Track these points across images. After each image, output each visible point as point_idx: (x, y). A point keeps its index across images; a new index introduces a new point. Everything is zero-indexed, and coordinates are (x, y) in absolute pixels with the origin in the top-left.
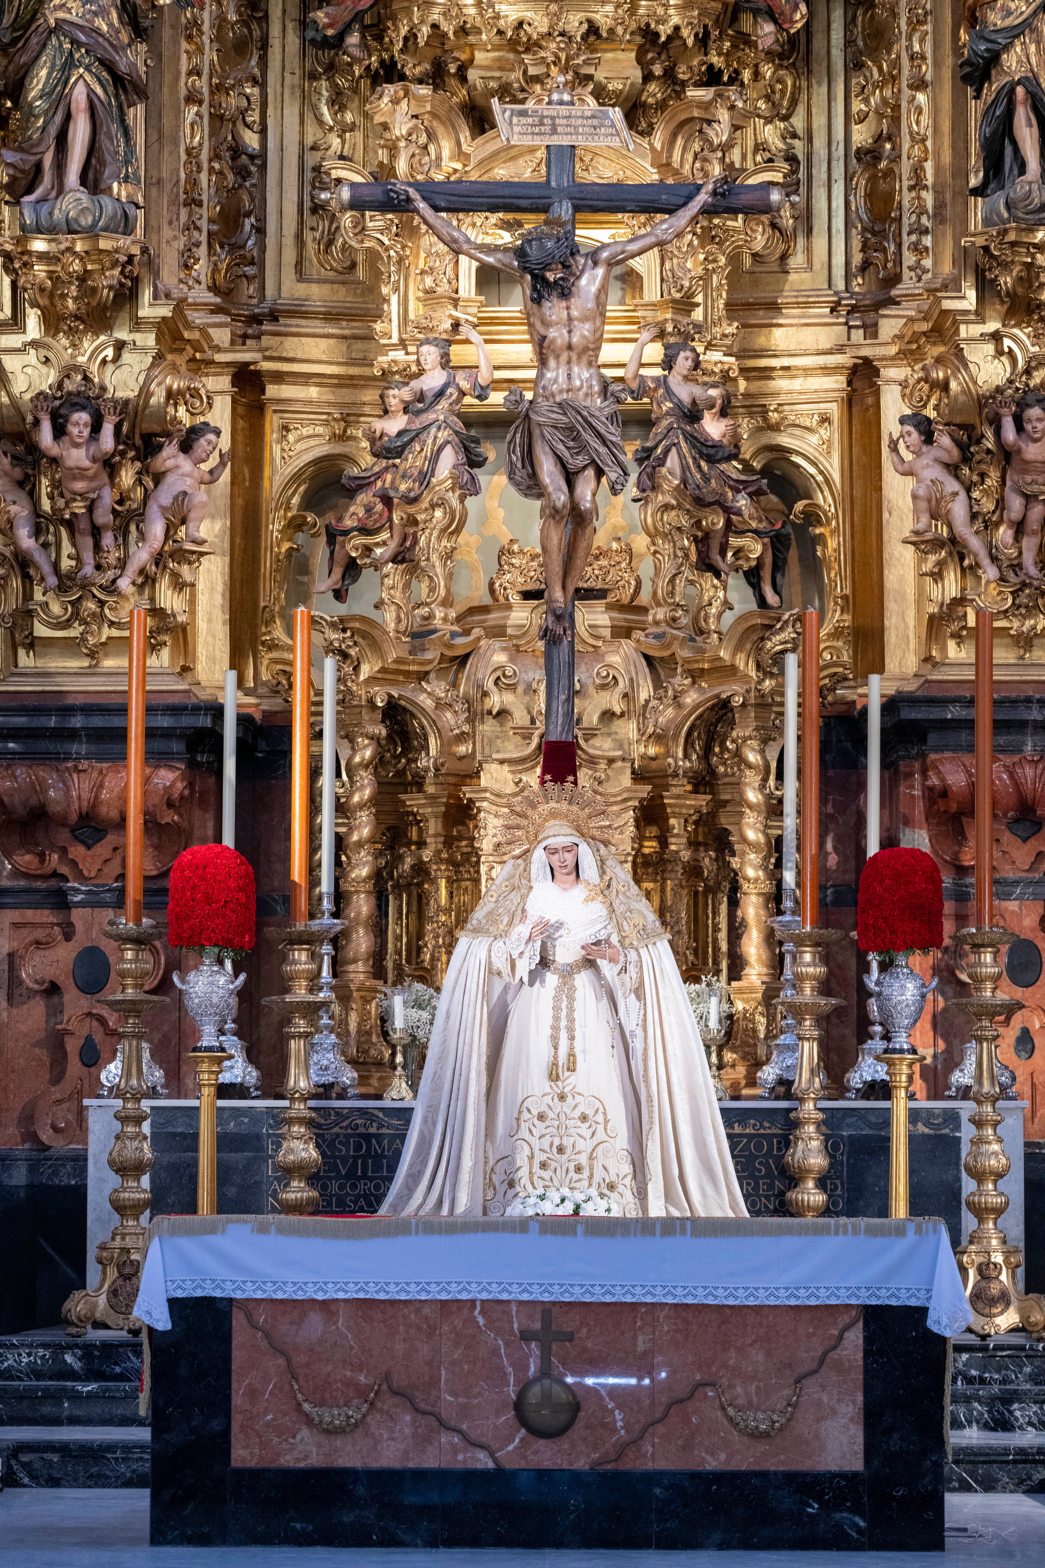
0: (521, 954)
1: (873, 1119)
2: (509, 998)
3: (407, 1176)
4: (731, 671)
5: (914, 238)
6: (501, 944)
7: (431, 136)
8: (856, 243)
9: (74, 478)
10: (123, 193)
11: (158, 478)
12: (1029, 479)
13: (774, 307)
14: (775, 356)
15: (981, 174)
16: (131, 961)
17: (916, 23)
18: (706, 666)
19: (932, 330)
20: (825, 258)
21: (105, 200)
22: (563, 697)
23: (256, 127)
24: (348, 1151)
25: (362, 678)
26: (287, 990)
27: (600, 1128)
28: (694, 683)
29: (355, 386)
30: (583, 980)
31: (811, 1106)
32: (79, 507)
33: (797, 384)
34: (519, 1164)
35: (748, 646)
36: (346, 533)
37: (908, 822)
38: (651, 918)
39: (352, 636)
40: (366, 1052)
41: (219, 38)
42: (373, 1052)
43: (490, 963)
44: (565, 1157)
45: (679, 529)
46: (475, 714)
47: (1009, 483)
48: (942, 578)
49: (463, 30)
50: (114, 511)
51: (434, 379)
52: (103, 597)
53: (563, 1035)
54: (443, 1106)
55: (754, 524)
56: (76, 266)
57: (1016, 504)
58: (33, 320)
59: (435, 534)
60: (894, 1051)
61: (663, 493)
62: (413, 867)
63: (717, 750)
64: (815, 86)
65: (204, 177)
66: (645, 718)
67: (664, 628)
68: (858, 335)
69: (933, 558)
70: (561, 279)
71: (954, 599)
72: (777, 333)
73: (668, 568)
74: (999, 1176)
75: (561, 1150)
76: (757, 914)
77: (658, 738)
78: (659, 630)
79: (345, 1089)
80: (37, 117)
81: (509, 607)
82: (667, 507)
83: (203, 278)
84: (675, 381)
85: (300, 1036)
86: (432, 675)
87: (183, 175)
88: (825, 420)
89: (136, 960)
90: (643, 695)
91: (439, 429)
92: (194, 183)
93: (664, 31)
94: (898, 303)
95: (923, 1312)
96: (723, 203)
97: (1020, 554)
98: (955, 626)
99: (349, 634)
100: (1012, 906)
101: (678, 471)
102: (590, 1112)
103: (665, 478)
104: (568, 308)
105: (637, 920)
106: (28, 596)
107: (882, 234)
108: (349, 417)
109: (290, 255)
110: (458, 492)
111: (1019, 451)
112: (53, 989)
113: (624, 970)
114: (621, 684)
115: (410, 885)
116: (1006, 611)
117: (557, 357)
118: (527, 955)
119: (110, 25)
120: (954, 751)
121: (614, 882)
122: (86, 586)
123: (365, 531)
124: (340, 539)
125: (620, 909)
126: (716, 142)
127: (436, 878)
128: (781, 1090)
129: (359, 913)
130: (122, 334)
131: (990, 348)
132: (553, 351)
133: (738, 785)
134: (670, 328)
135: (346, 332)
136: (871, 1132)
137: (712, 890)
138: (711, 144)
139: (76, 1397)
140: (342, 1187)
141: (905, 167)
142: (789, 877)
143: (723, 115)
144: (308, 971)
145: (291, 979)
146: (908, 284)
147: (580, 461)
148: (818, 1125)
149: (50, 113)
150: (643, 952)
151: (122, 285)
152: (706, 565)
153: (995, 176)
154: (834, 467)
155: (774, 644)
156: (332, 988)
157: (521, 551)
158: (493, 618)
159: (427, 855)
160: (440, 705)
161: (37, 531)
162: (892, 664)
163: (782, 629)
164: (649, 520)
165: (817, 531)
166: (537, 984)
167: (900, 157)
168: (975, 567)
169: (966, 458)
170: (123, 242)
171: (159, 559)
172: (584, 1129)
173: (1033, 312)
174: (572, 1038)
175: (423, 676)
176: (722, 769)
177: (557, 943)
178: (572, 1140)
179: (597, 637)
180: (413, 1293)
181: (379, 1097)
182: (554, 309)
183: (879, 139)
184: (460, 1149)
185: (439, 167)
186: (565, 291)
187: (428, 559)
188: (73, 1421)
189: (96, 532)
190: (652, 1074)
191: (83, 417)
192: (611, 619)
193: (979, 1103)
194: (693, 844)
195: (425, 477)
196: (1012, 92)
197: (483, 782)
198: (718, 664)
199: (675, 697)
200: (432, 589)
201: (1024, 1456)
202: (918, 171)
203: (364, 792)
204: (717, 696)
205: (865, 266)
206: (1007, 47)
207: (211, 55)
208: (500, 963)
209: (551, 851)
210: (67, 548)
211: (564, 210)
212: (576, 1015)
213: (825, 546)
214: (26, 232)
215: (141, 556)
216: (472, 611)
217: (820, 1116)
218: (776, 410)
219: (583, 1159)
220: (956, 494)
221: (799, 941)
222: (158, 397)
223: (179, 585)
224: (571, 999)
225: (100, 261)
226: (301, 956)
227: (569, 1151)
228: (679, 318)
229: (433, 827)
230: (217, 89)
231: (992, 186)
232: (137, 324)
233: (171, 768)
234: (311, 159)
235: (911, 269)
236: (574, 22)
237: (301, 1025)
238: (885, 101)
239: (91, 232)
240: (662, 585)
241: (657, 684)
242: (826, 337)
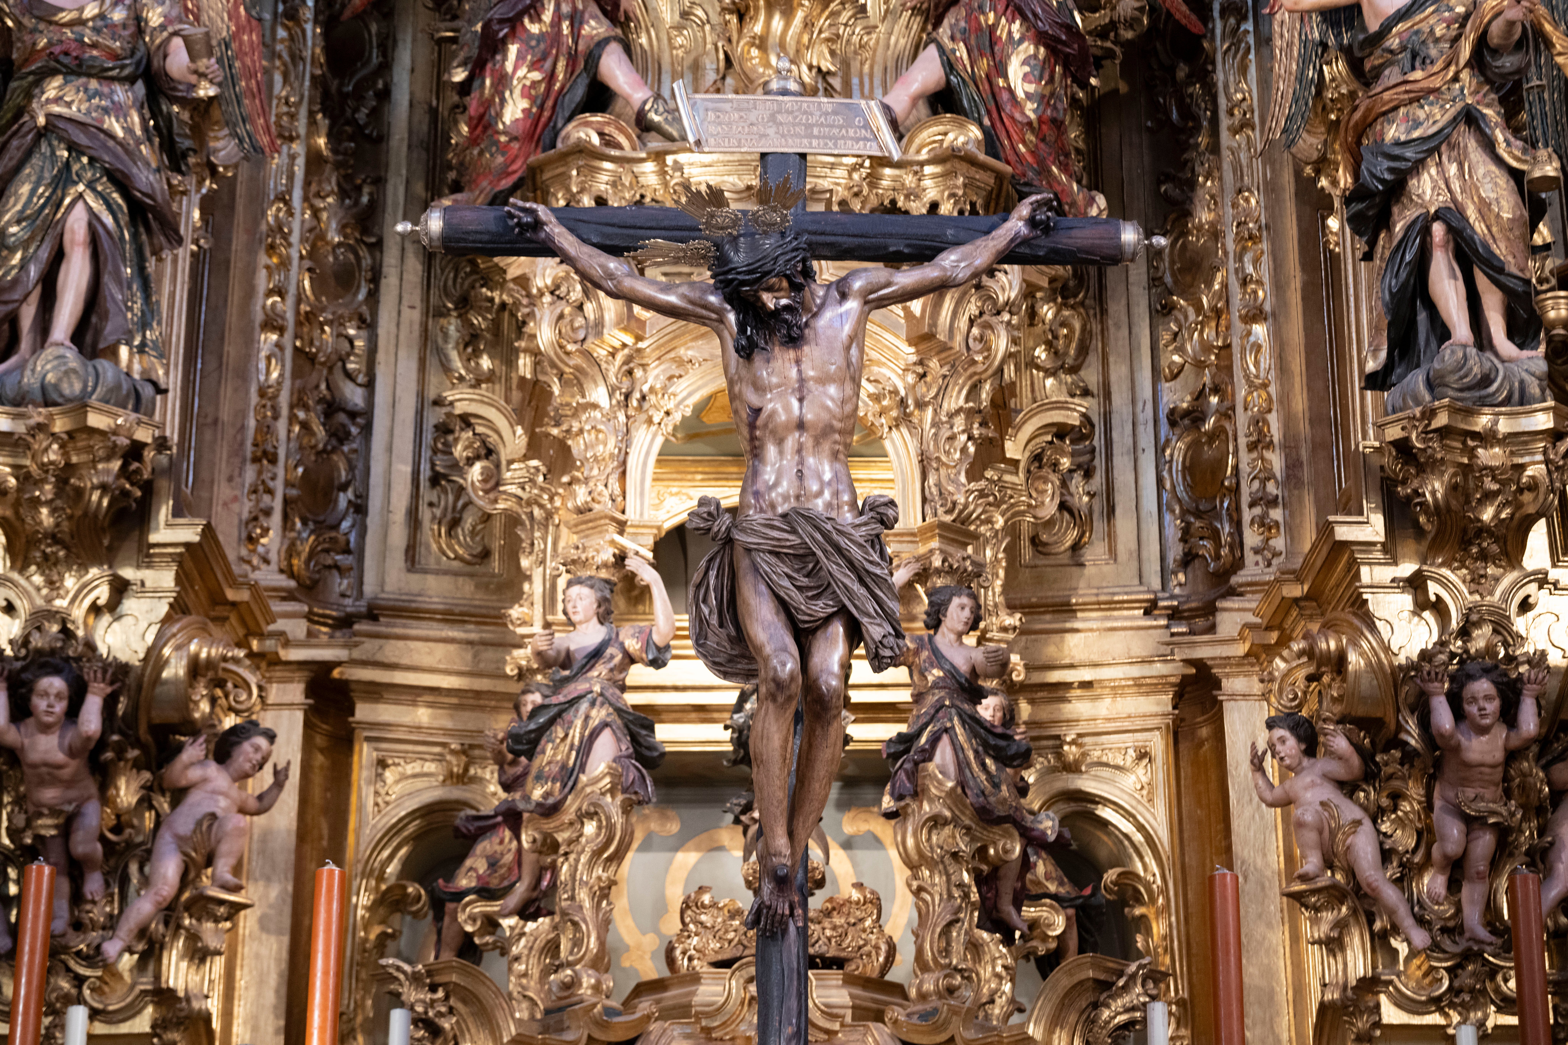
5: (1257, 511)
8: (1174, 531)
9: (42, 782)
10: (136, 367)
12: (1470, 793)
13: (1066, 609)
14: (1072, 666)
15: (1383, 354)
17: (1246, 240)
19: (1307, 597)
20: (1134, 546)
21: (103, 364)
22: (789, 1030)
23: (361, 379)
29: (482, 708)
33: (1102, 706)
35: (1072, 1018)
36: (459, 896)
39: (447, 998)
41: (312, 257)
45: (955, 855)
47: (1438, 803)
48: (1343, 949)
50: (102, 839)
52: (82, 971)
55: (1052, 888)
56: (53, 455)
59: (583, 859)
61: (931, 801)
64: (1112, 330)
65: (282, 426)
67: (934, 1002)
69: (1328, 916)
70: (786, 308)
71: (1362, 981)
72: (1071, 640)
73: (939, 913)
78: (928, 1007)
80: (12, 250)
81: (695, 978)
82: (936, 822)
83: (273, 556)
87: (252, 423)
88: (1143, 755)
91: (593, 704)
92: (265, 429)
94: (1241, 594)
96: (1045, 243)
97: (1459, 910)
98: (1362, 1024)
99: (440, 994)
101: (952, 769)
103: (934, 777)
104: (798, 362)
107: (1210, 514)
108: (474, 751)
109: (398, 536)
110: (620, 797)
111: (1457, 749)
116: (1439, 999)
117: (780, 442)
119: (129, 130)
123: (486, 893)
124: (450, 906)
126: (1001, 299)
130: (127, 573)
131: (1406, 600)
132: (773, 432)
134: (937, 562)
135: (473, 636)
138: (995, 302)
141: (1242, 420)
146: (1253, 570)
147: (821, 608)
151: (125, 494)
153: (1402, 357)
157: (714, 905)
158: (672, 995)
163: (1125, 988)
164: (910, 842)
165: (1138, 911)
167: (1233, 408)
170: (125, 418)
173: (1470, 543)
179: (832, 1017)
183: (1200, 396)
185: (599, 334)
187: (572, 898)
191: (55, 684)
192: (852, 996)
196: (1426, 231)
198: (1024, 1044)
200: (577, 943)
202: (1259, 422)
205: (1188, 560)
206: (1418, 166)
207: (300, 275)
213: (1148, 932)
216: (640, 989)
218: (1073, 742)
220: (1358, 823)
222: (176, 668)
223: (200, 953)
225: (89, 449)
228: (950, 549)
230: (307, 320)
231: (1398, 371)
232: (147, 556)
235: (1257, 551)
238: (1207, 347)
239: (79, 404)
240: (930, 942)
242: (1140, 645)
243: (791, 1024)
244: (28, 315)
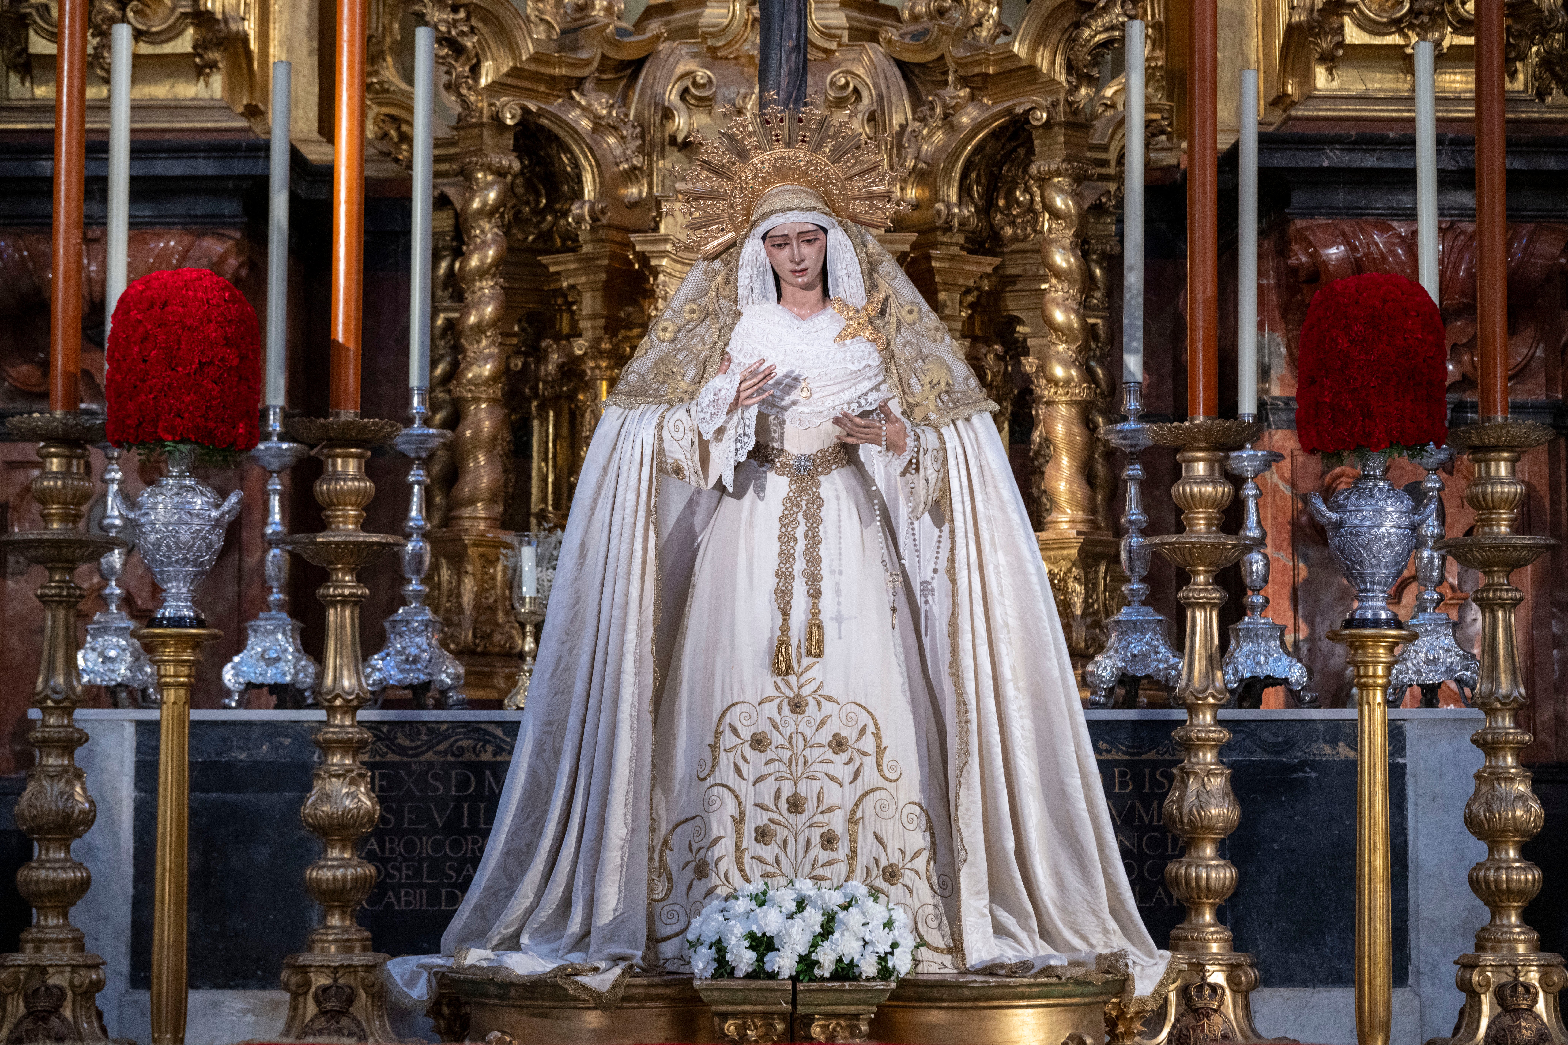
0: (720, 431)
1: (1269, 738)
2: (698, 520)
3: (506, 854)
4: (1028, 75)
6: (681, 414)
16: (55, 476)
18: (991, 70)
22: (790, 44)
24: (447, 789)
25: (483, 82)
26: (323, 526)
27: (870, 763)
28: (972, 98)
31: (1209, 718)
34: (716, 831)
35: (1055, 37)
39: (468, 18)
40: (488, 637)
42: (498, 637)
43: (660, 451)
44: (803, 818)
46: (653, 145)
53: (799, 588)
54: (573, 723)
60: (1364, 623)
62: (561, 367)
63: (1001, 203)
66: (900, 146)
67: (926, 23)
75: (795, 805)
76: (1069, 433)
77: (921, 176)
78: (920, 28)
79: (444, 692)
85: (345, 601)
86: (589, 85)
89: (66, 474)
90: (897, 120)
98: (1326, 44)
99: (462, 15)
102: (850, 734)
105: (937, 374)
113: (914, 466)
114: (866, 100)
115: (558, 397)
116: (1399, 21)
118: (730, 433)
120: (1328, 215)
121: (893, 305)
125: (904, 354)
127: (594, 379)
128: (1120, 692)
129: (477, 431)
136: (1265, 757)
140: (437, 846)
142: (1133, 363)
144: (358, 491)
145: (331, 505)
148: (1222, 750)
150: (948, 433)
155: (1095, 31)
156: (426, 536)
160: (600, 126)
163: (1105, 9)
166: (751, 493)
172: (839, 766)
174: (815, 594)
175: (575, 84)
176: (1009, 231)
177: (788, 416)
178: (816, 785)
179: (830, 37)
181: (499, 705)
184: (604, 804)
190: (967, 661)
192: (848, 18)
193: (1491, 712)
197: (662, 229)
198: (1009, 65)
199: (946, 116)
203: (487, 252)
204: (1009, 111)
212: (823, 551)
216: (650, 12)
217: (1225, 735)
219: (838, 823)
224: (814, 520)
226: (346, 468)
227: (810, 807)
229: (590, 306)
233: (221, 237)
237: (346, 583)
241: (918, 101)
243: (791, 38)
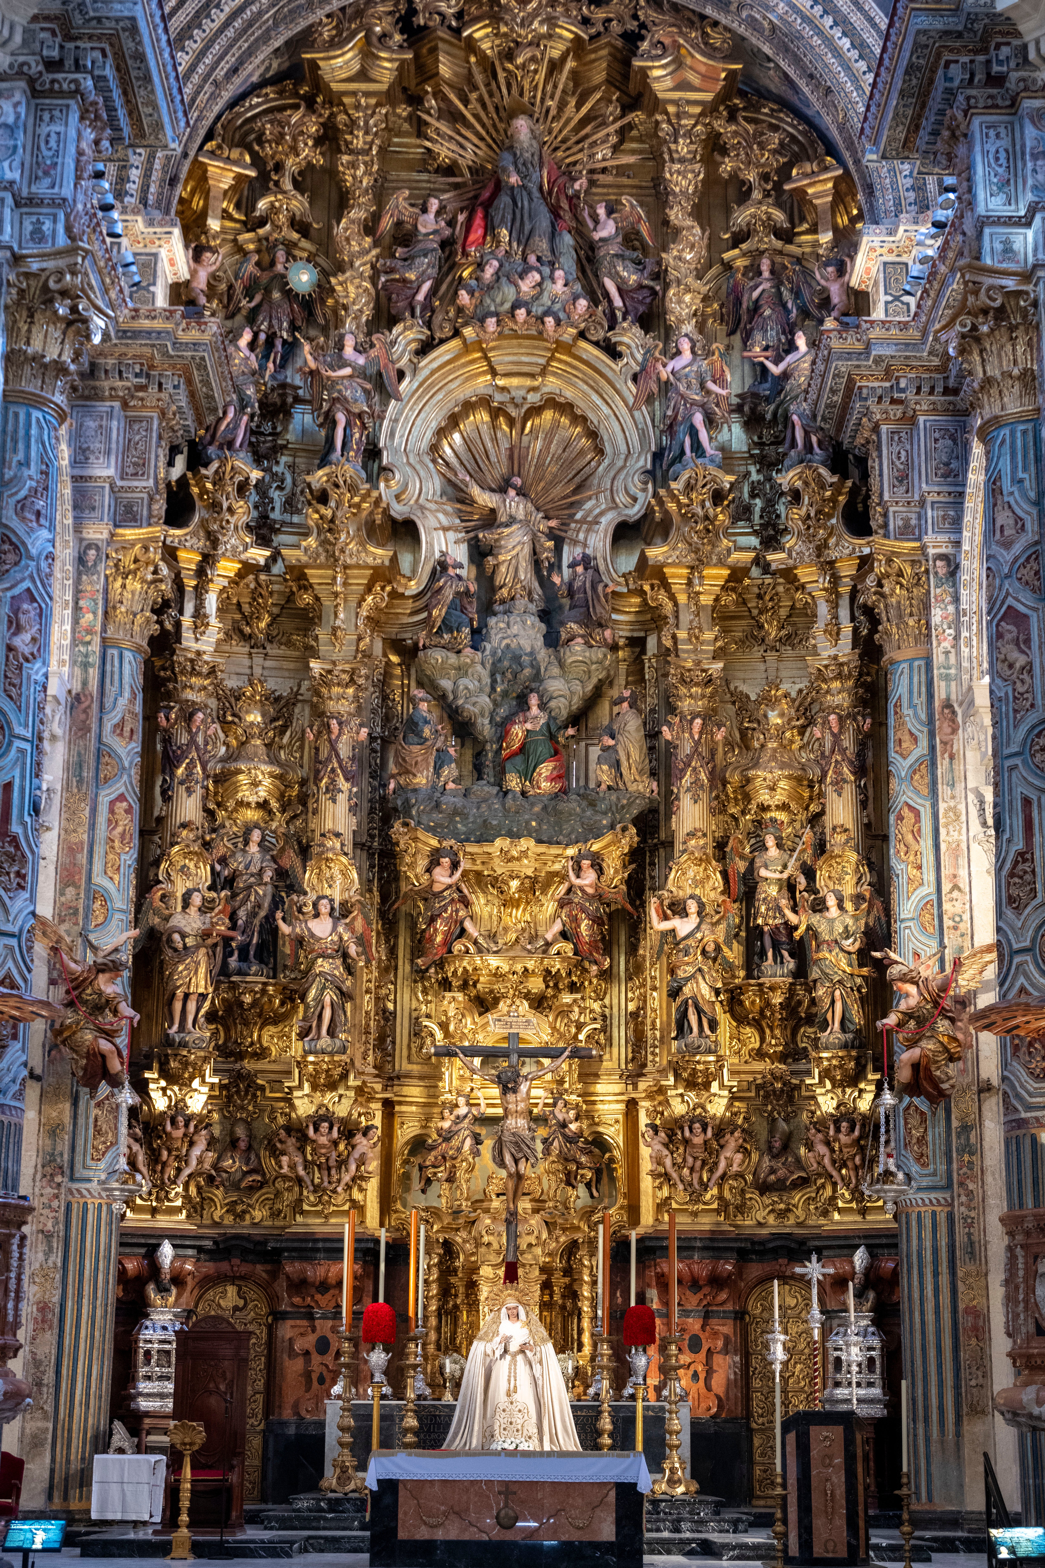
1: (629, 1409)
4: (578, 1228)
5: (652, 1049)
7: (463, 1016)
8: (630, 1050)
11: (353, 1147)
13: (597, 1076)
14: (597, 1096)
16: (347, 1347)
17: (652, 964)
18: (569, 1226)
19: (658, 1090)
20: (618, 1056)
22: (513, 1238)
23: (393, 1001)
24: (427, 1421)
25: (435, 1231)
26: (407, 1359)
28: (564, 1233)
29: (431, 1107)
30: (520, 1358)
31: (607, 1404)
32: (323, 1160)
33: (606, 1107)
35: (585, 1219)
37: (649, 1286)
38: (545, 1334)
40: (435, 1381)
41: (378, 967)
42: (437, 1381)
46: (478, 1245)
48: (662, 1189)
49: (475, 969)
51: (463, 1110)
56: (325, 1067)
57: (690, 1160)
58: (306, 1085)
60: (638, 1384)
62: (453, 1306)
63: (573, 1259)
64: (613, 987)
65: (372, 1022)
66: (544, 1247)
67: (552, 1210)
68: (630, 1087)
71: (667, 1197)
72: (598, 1086)
73: (554, 1186)
74: (678, 1433)
76: (588, 1326)
77: (550, 1254)
78: (550, 1211)
79: (427, 1397)
81: (491, 1200)
83: (371, 1063)
84: (557, 1111)
85: (411, 1376)
86: (461, 1229)
87: (364, 1024)
88: (617, 1121)
89: (349, 1347)
90: (544, 1237)
92: (368, 1025)
93: (554, 971)
94: (646, 1076)
95: (635, 1484)
98: (667, 1208)
100: (690, 1320)
106: (301, 1194)
107: (640, 1047)
108: (428, 1119)
109: (405, 1053)
112: (307, 1353)
114: (535, 1233)
115: (451, 1313)
116: (687, 1202)
120: (663, 1258)
122: (324, 1190)
123: (434, 1166)
126: (573, 1020)
127: (462, 1310)
128: (596, 1398)
129: (432, 1325)
130: (341, 1091)
131: (679, 1100)
133: (581, 1273)
135: (428, 1085)
136: (628, 1414)
137: (571, 1314)
139: (326, 1519)
140: (425, 1436)
141: (649, 1021)
142: (600, 1313)
143: (576, 1009)
144: (414, 1351)
145: (409, 1355)
146: (650, 1067)
147: (520, 1155)
148: (609, 1412)
149: (316, 1007)
151: (342, 1073)
152: (569, 1183)
154: (620, 1140)
155: (595, 1218)
158: (485, 1204)
159: (459, 1301)
160: (464, 1241)
161: (305, 1168)
162: (643, 1221)
165: (614, 1166)
167: (647, 1017)
168: (675, 1184)
169: (671, 1141)
170: (344, 1057)
171: (353, 1179)
175: (458, 1230)
176: (574, 1267)
180: (461, 1478)
181: (441, 1400)
182: (511, 1097)
183: (638, 1008)
186: (515, 1091)
188: (325, 1529)
189: (329, 1169)
191: (326, 1125)
192: (532, 1205)
193: (670, 1404)
194: (563, 1296)
195: (459, 1149)
197: (481, 1273)
198: (573, 1226)
199: (557, 1238)
200: (462, 1194)
201: (682, 1542)
202: (653, 1023)
203: (434, 1276)
204: (573, 1238)
205: (633, 1060)
207: (376, 974)
208: (489, 1352)
209: (508, 1309)
210: (317, 1175)
211: (514, 1058)
213: (617, 1172)
214: (306, 1053)
215: (346, 1178)
216: (477, 1201)
217: (610, 1408)
218: (597, 1117)
221: (602, 1341)
222: (355, 1115)
223: (361, 1190)
225: (334, 1065)
226: (412, 1346)
229: (461, 1290)
230: (378, 987)
232: (348, 1088)
233: (360, 1264)
234: (414, 1014)
235: (651, 1062)
236: (519, 968)
237: (412, 1373)
238: (641, 994)
239: (331, 1054)
240: (552, 1193)
241: (550, 1233)
242: (618, 1088)
244: (314, 1024)
